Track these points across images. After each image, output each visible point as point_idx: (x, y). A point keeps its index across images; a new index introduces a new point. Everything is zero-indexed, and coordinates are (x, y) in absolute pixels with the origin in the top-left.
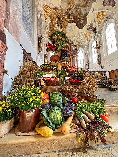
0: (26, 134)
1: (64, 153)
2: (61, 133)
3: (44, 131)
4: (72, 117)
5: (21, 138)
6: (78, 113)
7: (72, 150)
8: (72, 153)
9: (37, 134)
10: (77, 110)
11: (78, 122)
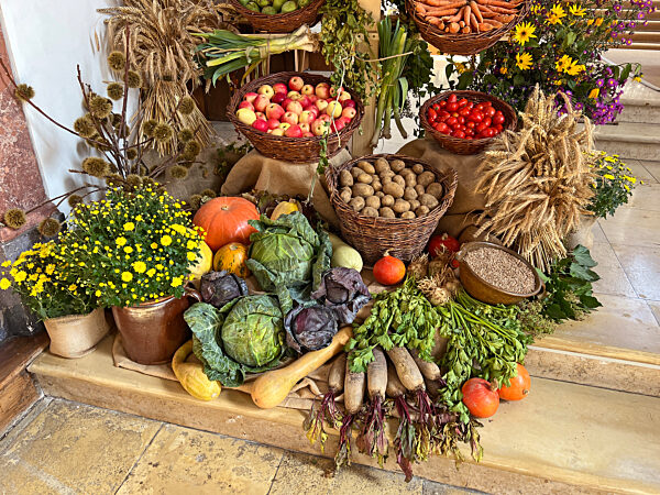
0: (141, 368)
1: (263, 451)
4: (329, 351)
5: (125, 377)
6: (356, 346)
7: (292, 453)
8: (286, 458)
10: (362, 329)
11: (335, 382)
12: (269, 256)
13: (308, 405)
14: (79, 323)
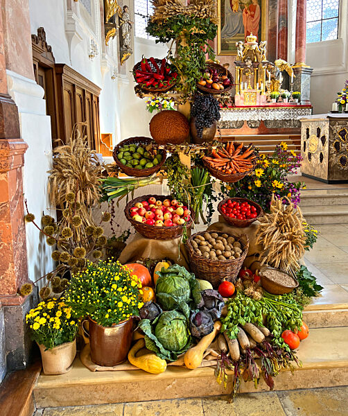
0: (111, 368)
1: (190, 401)
2: (184, 368)
3: (149, 363)
4: (213, 334)
5: (103, 375)
6: (227, 328)
7: (206, 398)
8: (204, 401)
9: (133, 368)
10: (227, 319)
11: (223, 347)
12: (171, 288)
13: (215, 363)
14: (68, 348)
